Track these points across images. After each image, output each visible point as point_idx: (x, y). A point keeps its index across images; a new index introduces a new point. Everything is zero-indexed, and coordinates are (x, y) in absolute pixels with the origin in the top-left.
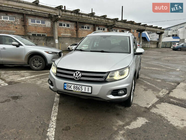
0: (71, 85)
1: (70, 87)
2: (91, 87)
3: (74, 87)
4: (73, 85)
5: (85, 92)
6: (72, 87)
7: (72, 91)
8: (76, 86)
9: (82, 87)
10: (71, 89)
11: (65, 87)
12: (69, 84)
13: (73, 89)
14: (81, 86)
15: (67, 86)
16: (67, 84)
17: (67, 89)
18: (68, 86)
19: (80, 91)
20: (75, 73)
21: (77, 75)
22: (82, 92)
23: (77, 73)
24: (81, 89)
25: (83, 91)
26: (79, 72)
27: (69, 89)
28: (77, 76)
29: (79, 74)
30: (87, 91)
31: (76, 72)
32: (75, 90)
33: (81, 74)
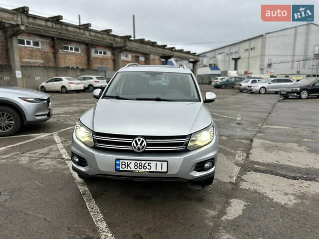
0: (129, 162)
1: (128, 165)
2: (166, 163)
3: (136, 164)
4: (133, 162)
5: (157, 170)
6: (132, 166)
7: (132, 171)
8: (138, 162)
9: (150, 164)
10: (129, 169)
11: (118, 167)
12: (126, 161)
13: (133, 169)
14: (148, 162)
15: (122, 165)
16: (121, 161)
17: (121, 169)
18: (125, 165)
19: (147, 170)
20: (136, 141)
21: (139, 143)
22: (150, 172)
23: (139, 140)
24: (149, 167)
25: (153, 169)
26: (142, 139)
27: (126, 169)
28: (139, 145)
29: (143, 141)
30: (159, 170)
31: (137, 139)
32: (138, 169)
33: (146, 141)
